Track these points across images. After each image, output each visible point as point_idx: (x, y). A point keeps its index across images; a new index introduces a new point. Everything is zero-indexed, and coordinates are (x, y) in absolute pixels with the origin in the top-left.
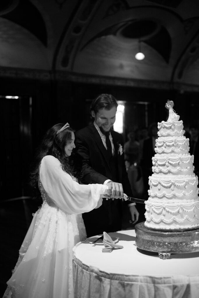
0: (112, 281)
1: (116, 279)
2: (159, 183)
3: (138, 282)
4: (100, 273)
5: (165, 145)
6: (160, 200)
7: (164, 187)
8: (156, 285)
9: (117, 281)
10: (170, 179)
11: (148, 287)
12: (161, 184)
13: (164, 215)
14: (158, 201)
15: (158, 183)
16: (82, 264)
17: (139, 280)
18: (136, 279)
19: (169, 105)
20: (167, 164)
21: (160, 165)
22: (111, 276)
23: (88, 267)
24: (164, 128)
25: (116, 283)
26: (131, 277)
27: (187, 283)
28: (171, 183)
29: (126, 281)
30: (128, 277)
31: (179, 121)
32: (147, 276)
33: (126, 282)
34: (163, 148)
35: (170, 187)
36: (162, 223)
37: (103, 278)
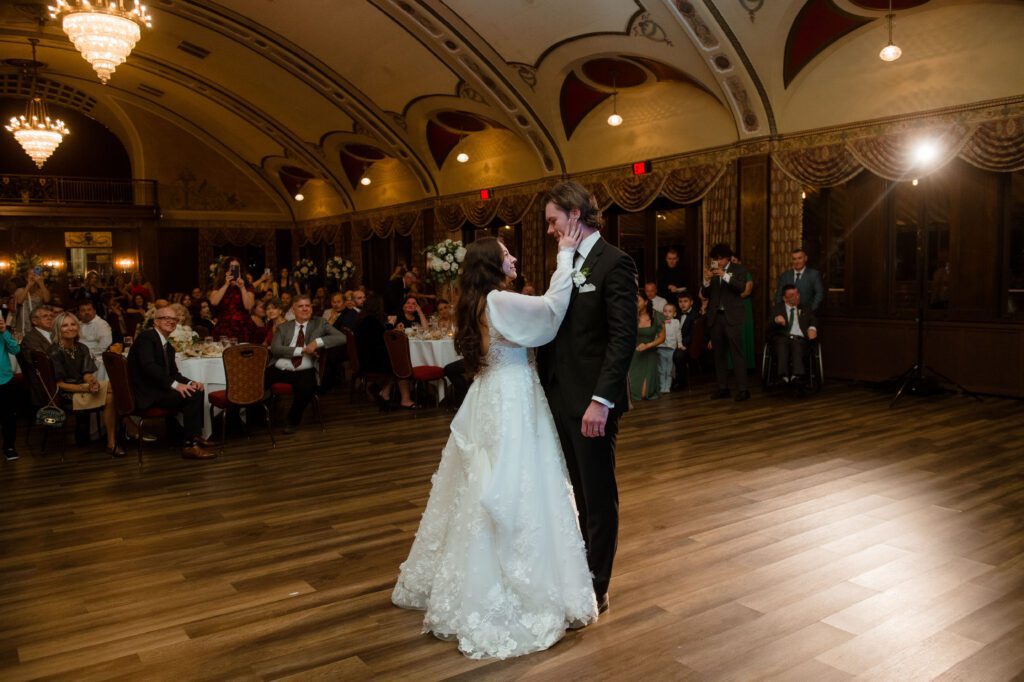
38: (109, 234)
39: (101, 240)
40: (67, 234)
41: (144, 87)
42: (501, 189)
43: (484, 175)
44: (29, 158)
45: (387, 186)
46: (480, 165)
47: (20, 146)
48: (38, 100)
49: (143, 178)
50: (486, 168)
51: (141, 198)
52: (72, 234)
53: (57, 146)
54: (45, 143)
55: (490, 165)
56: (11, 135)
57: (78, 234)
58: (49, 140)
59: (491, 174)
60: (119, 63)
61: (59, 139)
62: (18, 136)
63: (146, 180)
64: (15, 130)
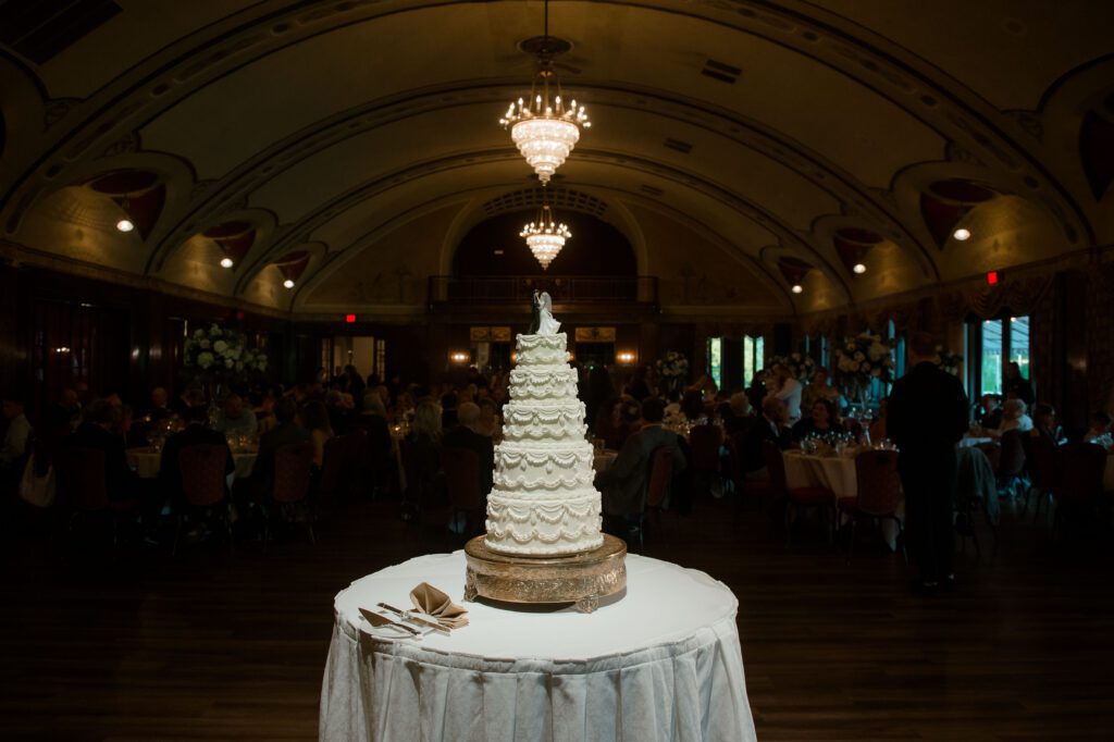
0: (590, 675)
1: (601, 670)
2: (550, 458)
3: (648, 661)
4: (555, 666)
5: (553, 381)
6: (551, 495)
7: (561, 465)
8: (677, 658)
9: (603, 673)
10: (569, 450)
11: (664, 666)
12: (554, 461)
13: (566, 524)
14: (548, 496)
15: (546, 458)
16: (481, 661)
17: (650, 657)
18: (645, 656)
19: (544, 302)
20: (562, 418)
21: (543, 422)
22: (589, 665)
23: (514, 662)
24: (543, 346)
25: (600, 678)
26: (633, 656)
27: (713, 641)
28: (574, 458)
29: (624, 666)
30: (627, 658)
31: (558, 332)
32: (660, 646)
33: (623, 669)
34: (549, 386)
35: (571, 465)
36: (561, 541)
37: (563, 676)
38: (613, 330)
39: (606, 335)
40: (577, 330)
41: (645, 187)
42: (1012, 270)
43: (993, 254)
44: (536, 260)
45: (886, 273)
46: (990, 241)
47: (530, 250)
48: (547, 208)
49: (646, 274)
50: (996, 246)
51: (644, 295)
52: (581, 329)
53: (561, 248)
54: (551, 247)
55: (1001, 241)
56: (524, 240)
57: (586, 329)
58: (555, 244)
59: (1002, 252)
60: (558, 164)
61: (562, 241)
62: (529, 241)
63: (649, 277)
64: (527, 236)
